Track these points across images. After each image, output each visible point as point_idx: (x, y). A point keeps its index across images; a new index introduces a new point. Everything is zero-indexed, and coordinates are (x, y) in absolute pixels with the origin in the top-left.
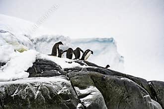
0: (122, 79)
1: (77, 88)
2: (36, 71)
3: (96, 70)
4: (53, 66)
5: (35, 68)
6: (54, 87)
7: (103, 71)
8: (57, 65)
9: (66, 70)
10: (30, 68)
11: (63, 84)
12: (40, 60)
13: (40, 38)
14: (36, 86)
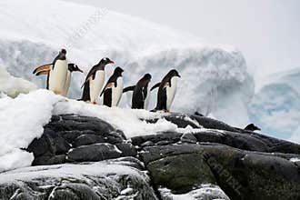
0: (293, 160)
1: (166, 189)
2: (54, 148)
3: (222, 140)
4: (101, 131)
5: (51, 140)
6: (95, 189)
7: (240, 142)
8: (113, 129)
9: (138, 141)
10: (36, 139)
11: (124, 181)
12: (66, 117)
13: (156, 59)
14: (42, 190)
